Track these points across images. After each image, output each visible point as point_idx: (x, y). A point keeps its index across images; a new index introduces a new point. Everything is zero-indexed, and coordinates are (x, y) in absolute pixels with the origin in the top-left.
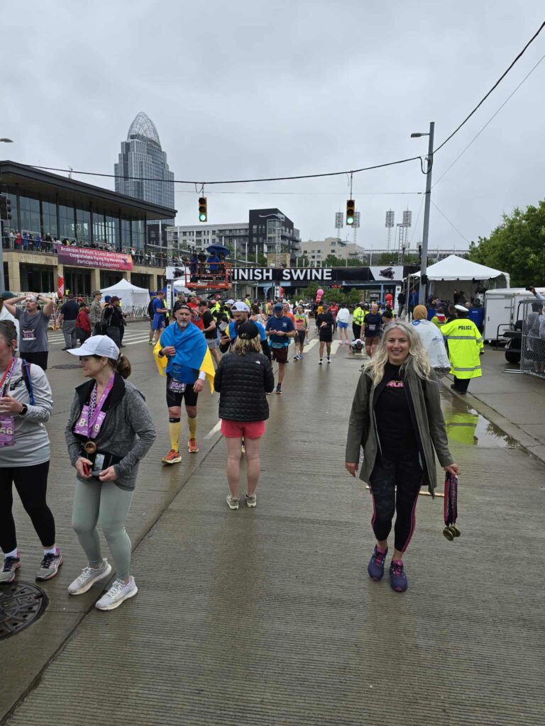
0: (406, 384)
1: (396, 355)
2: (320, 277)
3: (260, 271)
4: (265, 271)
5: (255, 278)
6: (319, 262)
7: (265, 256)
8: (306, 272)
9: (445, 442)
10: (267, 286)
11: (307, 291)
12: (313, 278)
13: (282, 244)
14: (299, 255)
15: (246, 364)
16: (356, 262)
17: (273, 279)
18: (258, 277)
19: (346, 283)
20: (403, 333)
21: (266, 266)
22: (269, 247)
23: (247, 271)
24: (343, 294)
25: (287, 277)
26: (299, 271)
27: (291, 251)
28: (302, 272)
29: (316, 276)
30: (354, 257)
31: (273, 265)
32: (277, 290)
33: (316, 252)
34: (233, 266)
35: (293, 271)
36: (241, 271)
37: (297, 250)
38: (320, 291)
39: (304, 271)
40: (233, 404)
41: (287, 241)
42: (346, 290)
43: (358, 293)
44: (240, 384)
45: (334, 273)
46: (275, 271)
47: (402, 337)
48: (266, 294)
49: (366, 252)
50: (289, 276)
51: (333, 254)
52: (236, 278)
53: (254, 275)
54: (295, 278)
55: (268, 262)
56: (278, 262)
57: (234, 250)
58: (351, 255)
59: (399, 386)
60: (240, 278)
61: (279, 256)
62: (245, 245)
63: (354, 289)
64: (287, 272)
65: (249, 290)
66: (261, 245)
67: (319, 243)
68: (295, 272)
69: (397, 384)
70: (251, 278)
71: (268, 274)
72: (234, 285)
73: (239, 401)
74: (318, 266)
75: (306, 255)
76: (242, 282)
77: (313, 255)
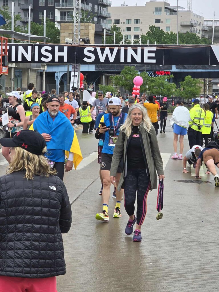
0: (141, 135)
1: (137, 121)
2: (138, 59)
3: (50, 48)
4: (57, 48)
5: (43, 59)
6: (136, 37)
7: (57, 26)
8: (119, 52)
9: (161, 163)
10: (60, 71)
11: (120, 79)
12: (129, 60)
13: (82, 10)
14: (107, 25)
15: (37, 191)
16: (190, 37)
17: (69, 61)
18: (47, 57)
19: (177, 68)
20: (140, 110)
21: (59, 41)
22: (63, 14)
23: (30, 48)
24: (173, 84)
25: (89, 58)
26: (107, 50)
27: (96, 19)
28: (112, 51)
29: (132, 57)
30: (188, 30)
31: (69, 40)
32: (75, 76)
33: (133, 21)
34: (10, 41)
35: (98, 49)
36: (21, 49)
37: (104, 18)
38: (138, 79)
39: (116, 49)
40: (20, 252)
41: (90, 5)
42: (178, 78)
43: (196, 83)
44: (29, 221)
45: (159, 54)
46: (71, 49)
47: (139, 112)
48: (58, 83)
49: (206, 23)
50: (93, 57)
51: (157, 25)
52: (13, 59)
53: (40, 55)
54: (102, 59)
55: (62, 35)
56: (77, 36)
57: (9, 18)
58: (183, 26)
59: (137, 136)
60: (20, 59)
61: (78, 27)
62: (28, 10)
63: (188, 78)
64: (89, 51)
65: (33, 78)
66: (51, 10)
67: (136, 8)
68: (103, 51)
69: (137, 135)
70: (36, 59)
71: (61, 54)
72: (10, 69)
73: (27, 248)
74: (135, 42)
75: (118, 26)
76: (22, 65)
77: (129, 26)
